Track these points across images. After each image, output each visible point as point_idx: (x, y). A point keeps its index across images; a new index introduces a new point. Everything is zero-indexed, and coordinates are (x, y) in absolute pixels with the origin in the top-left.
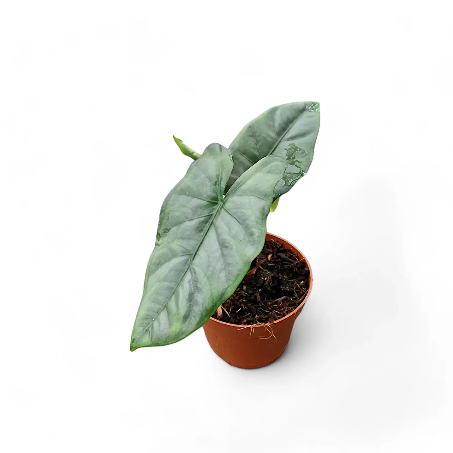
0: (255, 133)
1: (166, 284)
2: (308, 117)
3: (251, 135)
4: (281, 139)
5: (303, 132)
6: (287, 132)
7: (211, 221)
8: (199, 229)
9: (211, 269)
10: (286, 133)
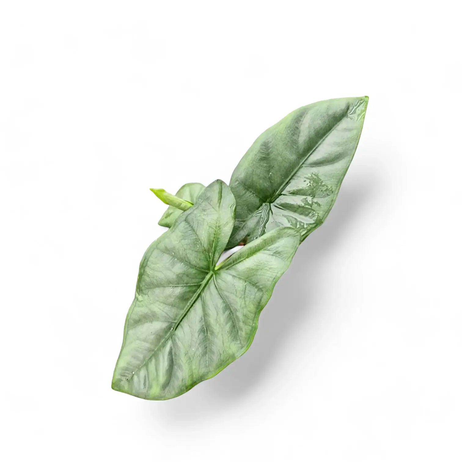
0: (268, 154)
1: (147, 345)
2: (346, 130)
3: (264, 157)
4: (303, 163)
5: (333, 156)
6: (313, 152)
7: (199, 291)
8: (184, 298)
9: (193, 349)
10: (311, 154)
